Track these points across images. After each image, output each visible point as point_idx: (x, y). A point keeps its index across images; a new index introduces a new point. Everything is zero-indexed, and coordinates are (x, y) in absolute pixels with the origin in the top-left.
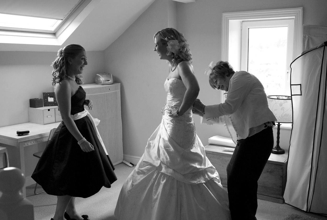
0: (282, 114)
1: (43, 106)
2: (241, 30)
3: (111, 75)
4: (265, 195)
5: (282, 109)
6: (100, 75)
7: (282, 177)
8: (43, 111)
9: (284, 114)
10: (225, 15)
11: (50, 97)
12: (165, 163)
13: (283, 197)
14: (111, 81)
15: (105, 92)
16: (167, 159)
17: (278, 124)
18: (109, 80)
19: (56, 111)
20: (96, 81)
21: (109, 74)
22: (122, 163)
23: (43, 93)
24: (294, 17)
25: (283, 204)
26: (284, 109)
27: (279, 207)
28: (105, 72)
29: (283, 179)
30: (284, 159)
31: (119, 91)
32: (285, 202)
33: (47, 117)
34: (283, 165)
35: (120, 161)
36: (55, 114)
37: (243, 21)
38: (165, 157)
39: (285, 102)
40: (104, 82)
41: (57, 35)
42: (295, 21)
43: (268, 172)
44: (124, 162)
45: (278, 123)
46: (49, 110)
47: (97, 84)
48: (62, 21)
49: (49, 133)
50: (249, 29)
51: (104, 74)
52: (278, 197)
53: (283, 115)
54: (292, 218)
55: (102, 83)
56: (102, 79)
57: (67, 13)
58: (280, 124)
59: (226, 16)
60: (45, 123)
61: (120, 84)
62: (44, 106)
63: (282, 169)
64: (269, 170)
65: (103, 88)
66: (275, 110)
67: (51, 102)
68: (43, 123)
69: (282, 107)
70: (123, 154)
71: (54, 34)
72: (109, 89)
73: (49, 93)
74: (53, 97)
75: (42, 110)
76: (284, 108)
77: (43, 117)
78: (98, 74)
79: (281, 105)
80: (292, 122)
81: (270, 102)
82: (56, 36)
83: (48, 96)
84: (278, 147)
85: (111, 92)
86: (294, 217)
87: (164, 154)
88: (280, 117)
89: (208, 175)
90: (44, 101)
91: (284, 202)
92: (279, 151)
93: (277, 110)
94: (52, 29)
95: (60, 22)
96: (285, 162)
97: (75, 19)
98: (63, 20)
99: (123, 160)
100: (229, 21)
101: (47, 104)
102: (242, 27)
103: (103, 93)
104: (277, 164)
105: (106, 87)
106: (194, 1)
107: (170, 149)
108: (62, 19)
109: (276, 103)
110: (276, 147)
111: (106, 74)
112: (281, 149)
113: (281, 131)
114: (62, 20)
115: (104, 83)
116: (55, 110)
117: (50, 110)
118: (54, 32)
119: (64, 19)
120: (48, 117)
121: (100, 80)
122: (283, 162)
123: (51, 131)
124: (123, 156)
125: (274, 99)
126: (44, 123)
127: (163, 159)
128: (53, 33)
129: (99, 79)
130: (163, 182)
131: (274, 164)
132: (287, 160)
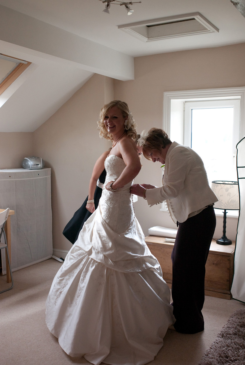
0: (229, 200)
2: (184, 111)
3: (40, 159)
4: (211, 291)
5: (228, 195)
6: (28, 158)
7: (229, 269)
9: (231, 200)
10: (166, 94)
12: (96, 247)
13: (230, 292)
14: (40, 166)
15: (33, 177)
16: (98, 243)
17: (224, 212)
18: (38, 165)
20: (24, 165)
21: (38, 158)
22: (51, 258)
24: (239, 97)
25: (230, 299)
26: (230, 195)
27: (226, 303)
28: (34, 156)
29: (230, 271)
30: (231, 249)
31: (49, 177)
32: (233, 297)
34: (230, 256)
35: (49, 257)
37: (186, 102)
38: (97, 241)
39: (231, 186)
40: (32, 167)
42: (241, 102)
43: (213, 264)
44: (54, 257)
45: (224, 210)
47: (25, 169)
50: (192, 110)
51: (32, 158)
52: (225, 292)
53: (229, 202)
54: (240, 314)
55: (30, 167)
56: (31, 163)
58: (227, 211)
59: (168, 95)
61: (50, 169)
63: (229, 260)
64: (215, 262)
65: (31, 172)
66: (221, 196)
69: (228, 192)
70: (52, 249)
72: (38, 174)
76: (230, 193)
78: (27, 157)
79: (227, 190)
80: (239, 209)
81: (215, 187)
84: (224, 237)
85: (40, 177)
86: (243, 313)
87: (96, 238)
88: (226, 203)
89: (146, 265)
91: (231, 298)
92: (226, 241)
93: (223, 195)
96: (232, 253)
99: (53, 255)
102: (184, 108)
103: (32, 178)
104: (224, 255)
105: (34, 172)
106: (133, 79)
107: (102, 233)
109: (221, 188)
110: (222, 237)
111: (35, 158)
112: (228, 240)
113: (227, 220)
115: (32, 168)
121: (28, 164)
122: (230, 252)
124: (53, 251)
125: (219, 184)
127: (94, 243)
130: (91, 269)
131: (220, 255)
132: (234, 251)
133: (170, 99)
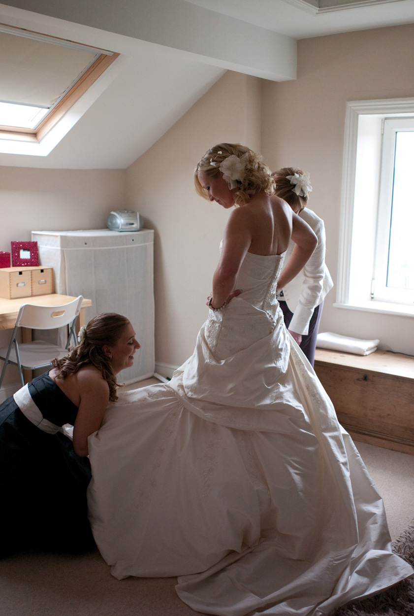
1: (11, 266)
2: (383, 135)
3: (136, 214)
6: (117, 213)
8: (10, 275)
10: (351, 105)
11: (25, 249)
14: (136, 225)
15: (124, 245)
18: (133, 224)
19: (33, 276)
20: (110, 224)
21: (133, 212)
22: (152, 377)
23: (12, 242)
28: (126, 208)
31: (151, 244)
33: (17, 284)
35: (149, 375)
36: (32, 280)
37: (386, 119)
40: (123, 227)
41: (40, 136)
44: (157, 375)
46: (21, 273)
47: (111, 230)
48: (48, 110)
49: (18, 314)
50: (396, 132)
51: (123, 213)
55: (120, 228)
56: (120, 221)
57: (58, 96)
59: (354, 106)
60: (12, 297)
61: (153, 231)
62: (13, 266)
65: (121, 236)
67: (26, 259)
68: (9, 297)
70: (154, 361)
71: (35, 135)
72: (133, 240)
73: (22, 243)
74: (28, 250)
75: (7, 272)
77: (10, 285)
78: (115, 211)
82: (37, 139)
83: (20, 248)
85: (137, 245)
90: (13, 257)
94: (31, 126)
95: (45, 112)
97: (73, 106)
98: (51, 109)
99: (155, 372)
100: (358, 116)
101: (18, 262)
102: (383, 129)
103: (121, 247)
105: (126, 236)
106: (294, 79)
108: (49, 106)
111: (128, 212)
114: (49, 108)
115: (123, 229)
116: (33, 273)
117: (23, 273)
118: (34, 132)
119: (53, 107)
120: (19, 285)
121: (116, 223)
123: (21, 310)
124: (156, 365)
126: (11, 295)
128: (32, 132)
129: (114, 221)
133: (358, 114)
